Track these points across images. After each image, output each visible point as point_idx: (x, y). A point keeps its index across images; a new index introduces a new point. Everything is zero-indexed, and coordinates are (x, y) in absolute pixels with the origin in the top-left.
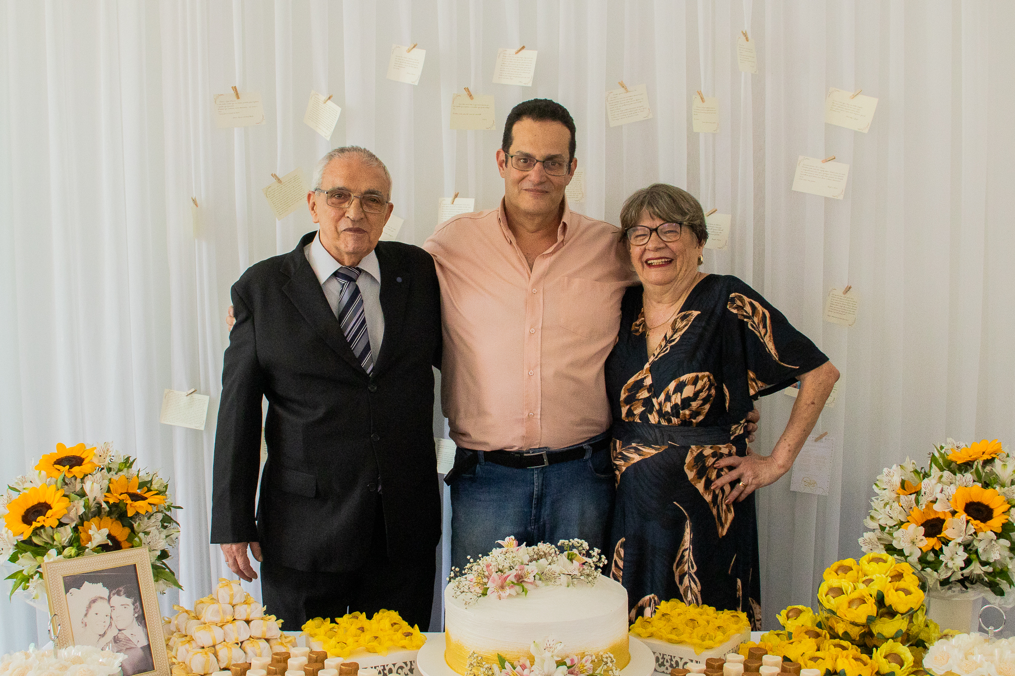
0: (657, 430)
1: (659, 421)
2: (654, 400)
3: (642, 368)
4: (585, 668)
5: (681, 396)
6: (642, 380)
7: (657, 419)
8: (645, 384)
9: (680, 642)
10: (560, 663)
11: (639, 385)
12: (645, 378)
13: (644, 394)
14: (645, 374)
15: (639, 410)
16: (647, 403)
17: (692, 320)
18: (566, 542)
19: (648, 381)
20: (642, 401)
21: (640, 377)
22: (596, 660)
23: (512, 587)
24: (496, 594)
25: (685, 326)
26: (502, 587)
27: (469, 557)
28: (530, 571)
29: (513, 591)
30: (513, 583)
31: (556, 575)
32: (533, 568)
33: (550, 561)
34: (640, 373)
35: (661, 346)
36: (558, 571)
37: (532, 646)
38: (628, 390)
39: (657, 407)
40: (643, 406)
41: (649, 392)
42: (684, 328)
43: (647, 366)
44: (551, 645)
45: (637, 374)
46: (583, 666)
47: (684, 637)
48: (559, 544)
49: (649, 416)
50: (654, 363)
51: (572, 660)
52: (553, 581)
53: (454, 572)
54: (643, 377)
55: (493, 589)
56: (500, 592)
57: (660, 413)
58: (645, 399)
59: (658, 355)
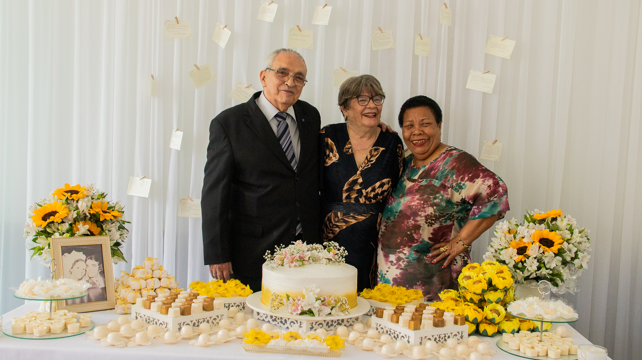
0: (364, 206)
1: (365, 202)
2: (364, 191)
3: (356, 173)
4: (331, 303)
5: (382, 189)
6: (357, 180)
7: (364, 201)
8: (358, 182)
9: (386, 301)
10: (317, 299)
11: (355, 182)
12: (358, 179)
13: (358, 187)
14: (358, 176)
15: (354, 196)
16: (359, 192)
17: (380, 152)
18: (328, 243)
19: (360, 180)
20: (356, 191)
21: (355, 178)
22: (337, 300)
23: (297, 262)
24: (288, 265)
25: (377, 154)
26: (292, 262)
27: (276, 246)
28: (307, 255)
29: (297, 264)
30: (297, 260)
31: (321, 258)
32: (309, 254)
33: (318, 251)
34: (355, 176)
35: (365, 163)
36: (322, 257)
37: (304, 290)
38: (349, 184)
39: (364, 194)
40: (357, 194)
41: (360, 186)
42: (376, 155)
43: (358, 172)
44: (314, 290)
45: (354, 176)
46: (330, 302)
47: (387, 298)
48: (324, 244)
49: (360, 199)
50: (362, 171)
51: (324, 298)
52: (319, 262)
53: (268, 253)
54: (357, 178)
55: (287, 262)
56: (291, 264)
57: (366, 197)
58: (358, 190)
59: (364, 167)
